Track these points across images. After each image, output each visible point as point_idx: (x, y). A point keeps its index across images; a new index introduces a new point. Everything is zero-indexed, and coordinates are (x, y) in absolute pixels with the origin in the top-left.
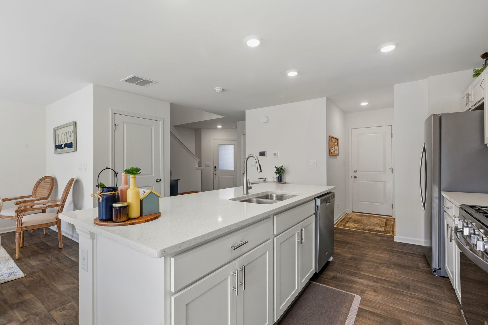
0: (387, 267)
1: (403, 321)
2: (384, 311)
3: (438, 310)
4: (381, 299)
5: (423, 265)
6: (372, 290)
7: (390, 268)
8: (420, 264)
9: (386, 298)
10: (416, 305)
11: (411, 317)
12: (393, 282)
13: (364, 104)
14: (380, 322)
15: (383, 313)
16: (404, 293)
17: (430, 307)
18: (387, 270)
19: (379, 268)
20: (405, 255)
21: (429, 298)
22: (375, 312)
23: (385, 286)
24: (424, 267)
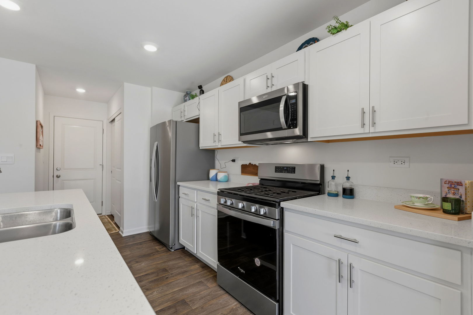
0: (137, 262)
1: (185, 299)
2: (168, 301)
3: (193, 275)
4: (158, 293)
5: (159, 247)
6: (146, 291)
7: (140, 262)
8: (156, 247)
9: (160, 289)
10: (181, 280)
11: (186, 291)
12: (153, 273)
13: (81, 91)
14: (174, 313)
15: (169, 304)
16: (167, 276)
17: (188, 275)
18: (140, 265)
19: (132, 267)
20: (141, 245)
21: (183, 270)
22: (164, 307)
23: (150, 280)
24: (160, 249)
